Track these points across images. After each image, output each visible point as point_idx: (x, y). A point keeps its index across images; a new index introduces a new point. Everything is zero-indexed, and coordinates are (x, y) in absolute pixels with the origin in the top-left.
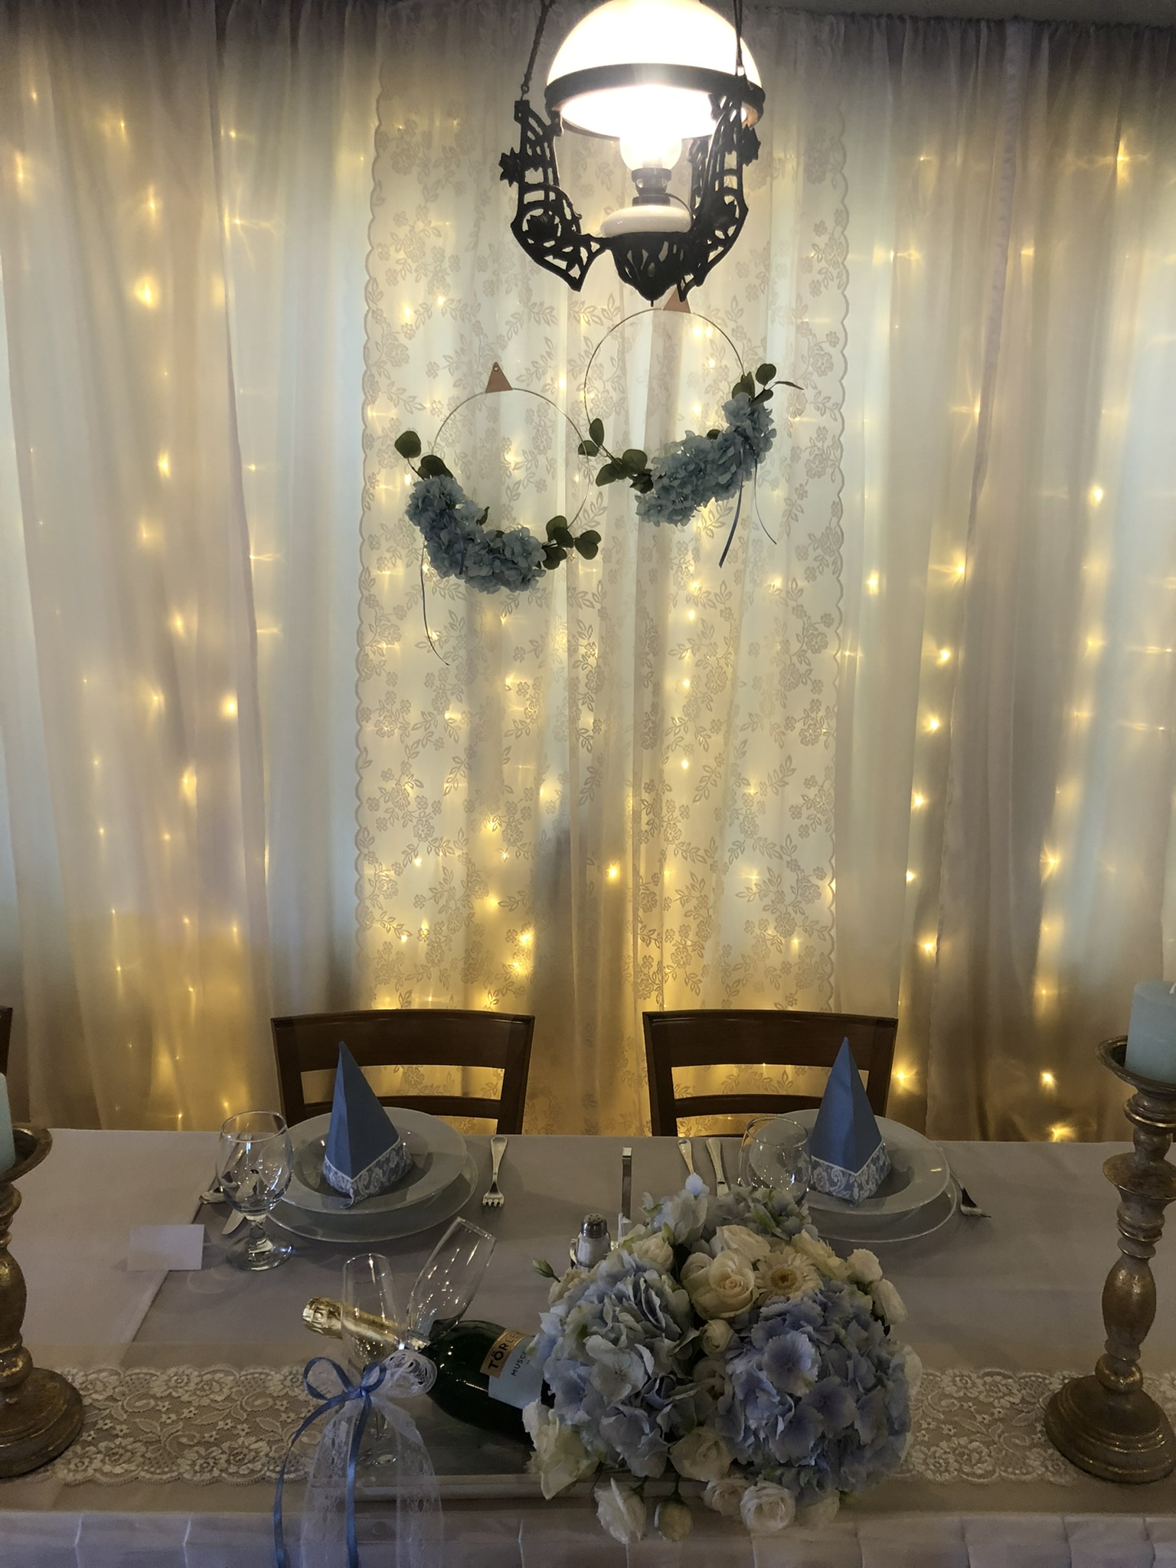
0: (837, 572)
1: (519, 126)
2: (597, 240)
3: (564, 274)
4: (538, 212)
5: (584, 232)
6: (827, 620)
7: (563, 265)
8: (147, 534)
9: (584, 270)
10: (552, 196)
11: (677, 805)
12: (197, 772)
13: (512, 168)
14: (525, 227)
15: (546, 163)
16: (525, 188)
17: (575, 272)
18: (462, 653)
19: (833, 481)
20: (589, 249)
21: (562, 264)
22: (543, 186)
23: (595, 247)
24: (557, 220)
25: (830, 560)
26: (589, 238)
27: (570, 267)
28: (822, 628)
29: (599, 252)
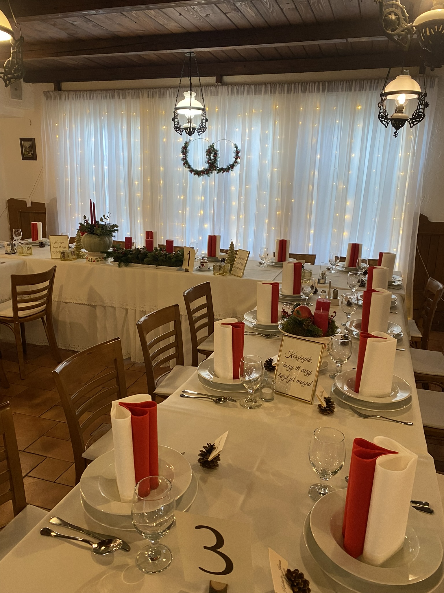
1: (174, 113)
3: (180, 133)
7: (179, 132)
10: (178, 123)
13: (173, 120)
14: (175, 127)
15: (177, 119)
16: (175, 122)
17: (181, 133)
24: (179, 126)
26: (182, 128)
27: (180, 132)
29: (184, 130)
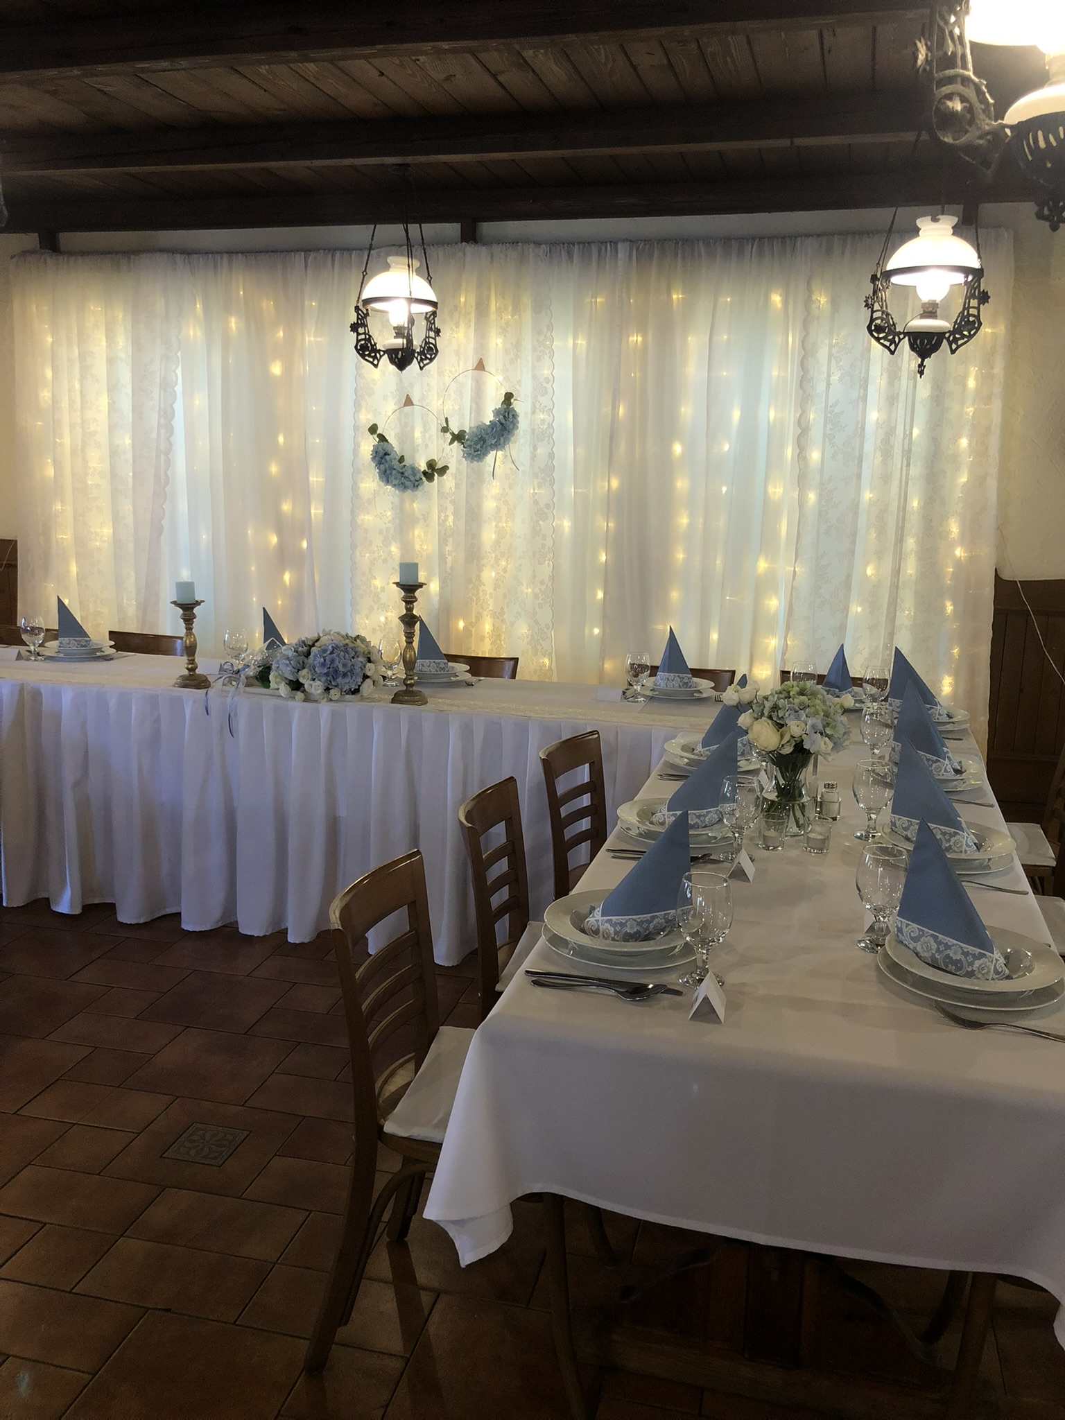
0: (552, 484)
1: (356, 314)
2: (383, 351)
3: (372, 363)
4: (363, 342)
5: (378, 349)
6: (548, 506)
8: (274, 469)
9: (378, 361)
10: (367, 337)
11: (488, 593)
12: (290, 572)
13: (354, 327)
14: (359, 348)
15: (365, 326)
16: (358, 334)
17: (376, 362)
18: (397, 521)
19: (549, 443)
20: (380, 354)
21: (371, 360)
22: (365, 333)
23: (382, 353)
24: (369, 345)
25: (548, 479)
26: (380, 350)
27: (374, 360)
28: (546, 511)
29: (383, 355)
